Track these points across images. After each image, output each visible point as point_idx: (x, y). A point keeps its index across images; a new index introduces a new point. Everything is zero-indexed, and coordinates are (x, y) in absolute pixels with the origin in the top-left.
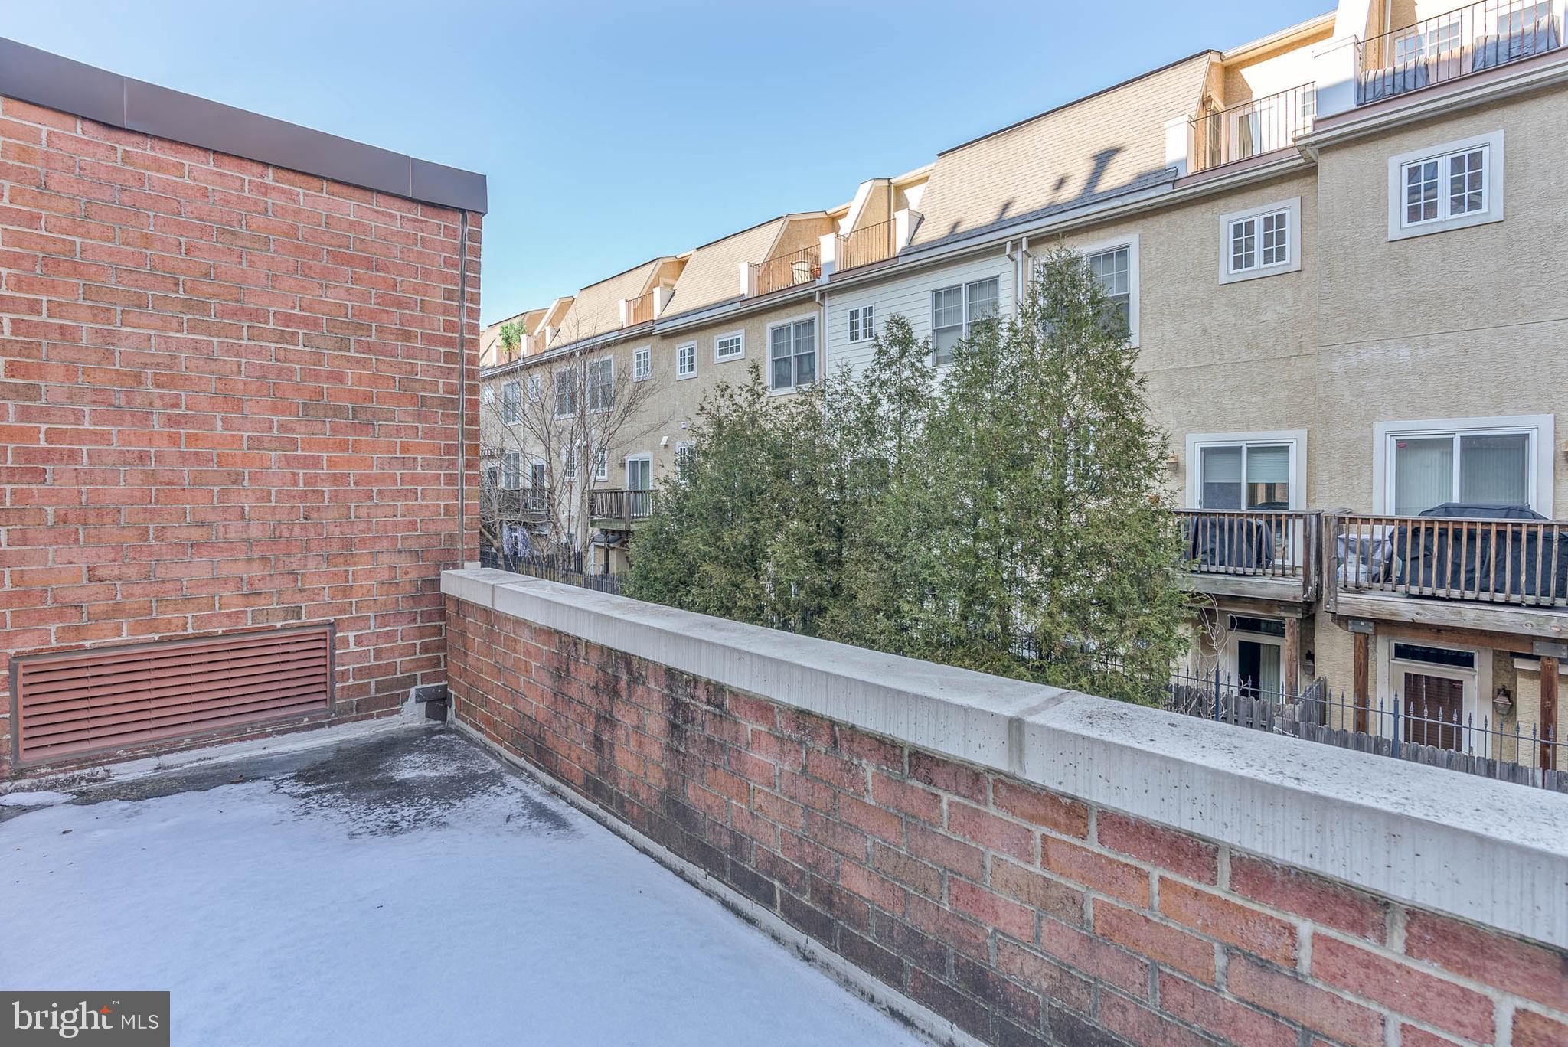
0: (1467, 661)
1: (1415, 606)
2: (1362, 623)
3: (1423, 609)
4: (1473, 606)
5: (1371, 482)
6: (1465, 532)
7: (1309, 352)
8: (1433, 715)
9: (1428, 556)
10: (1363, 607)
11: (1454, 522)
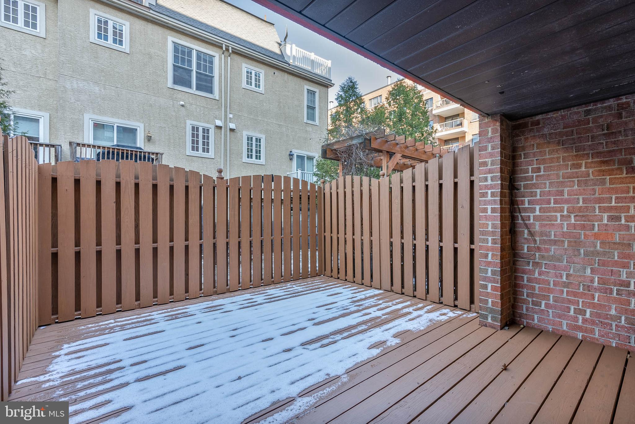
5: (83, 138)
6: (125, 154)
7: (50, 78)
11: (122, 150)
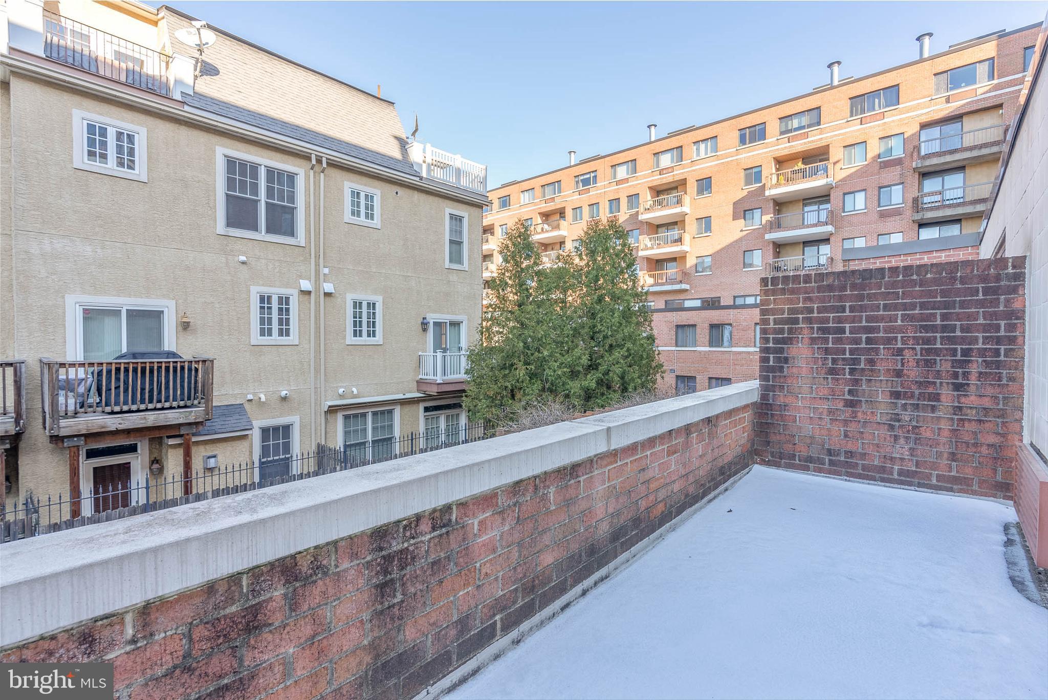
0: (133, 449)
1: (118, 419)
2: (75, 439)
3: (123, 420)
4: (153, 413)
5: (65, 338)
6: (148, 368)
8: (105, 491)
9: (126, 383)
10: (81, 427)
11: (142, 363)
